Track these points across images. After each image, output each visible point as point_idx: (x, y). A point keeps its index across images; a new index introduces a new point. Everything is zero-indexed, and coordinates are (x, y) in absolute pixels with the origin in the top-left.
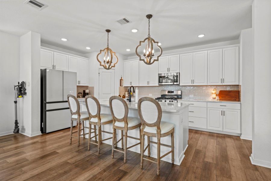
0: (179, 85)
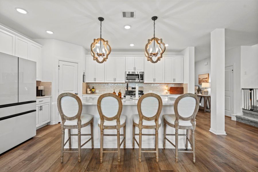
0: (143, 82)
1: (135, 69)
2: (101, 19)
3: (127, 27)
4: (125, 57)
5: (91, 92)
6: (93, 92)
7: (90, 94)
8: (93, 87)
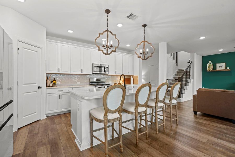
1: (100, 61)
2: (108, 11)
3: (120, 25)
4: (91, 49)
5: (53, 85)
6: (54, 85)
7: (52, 86)
8: (54, 78)
